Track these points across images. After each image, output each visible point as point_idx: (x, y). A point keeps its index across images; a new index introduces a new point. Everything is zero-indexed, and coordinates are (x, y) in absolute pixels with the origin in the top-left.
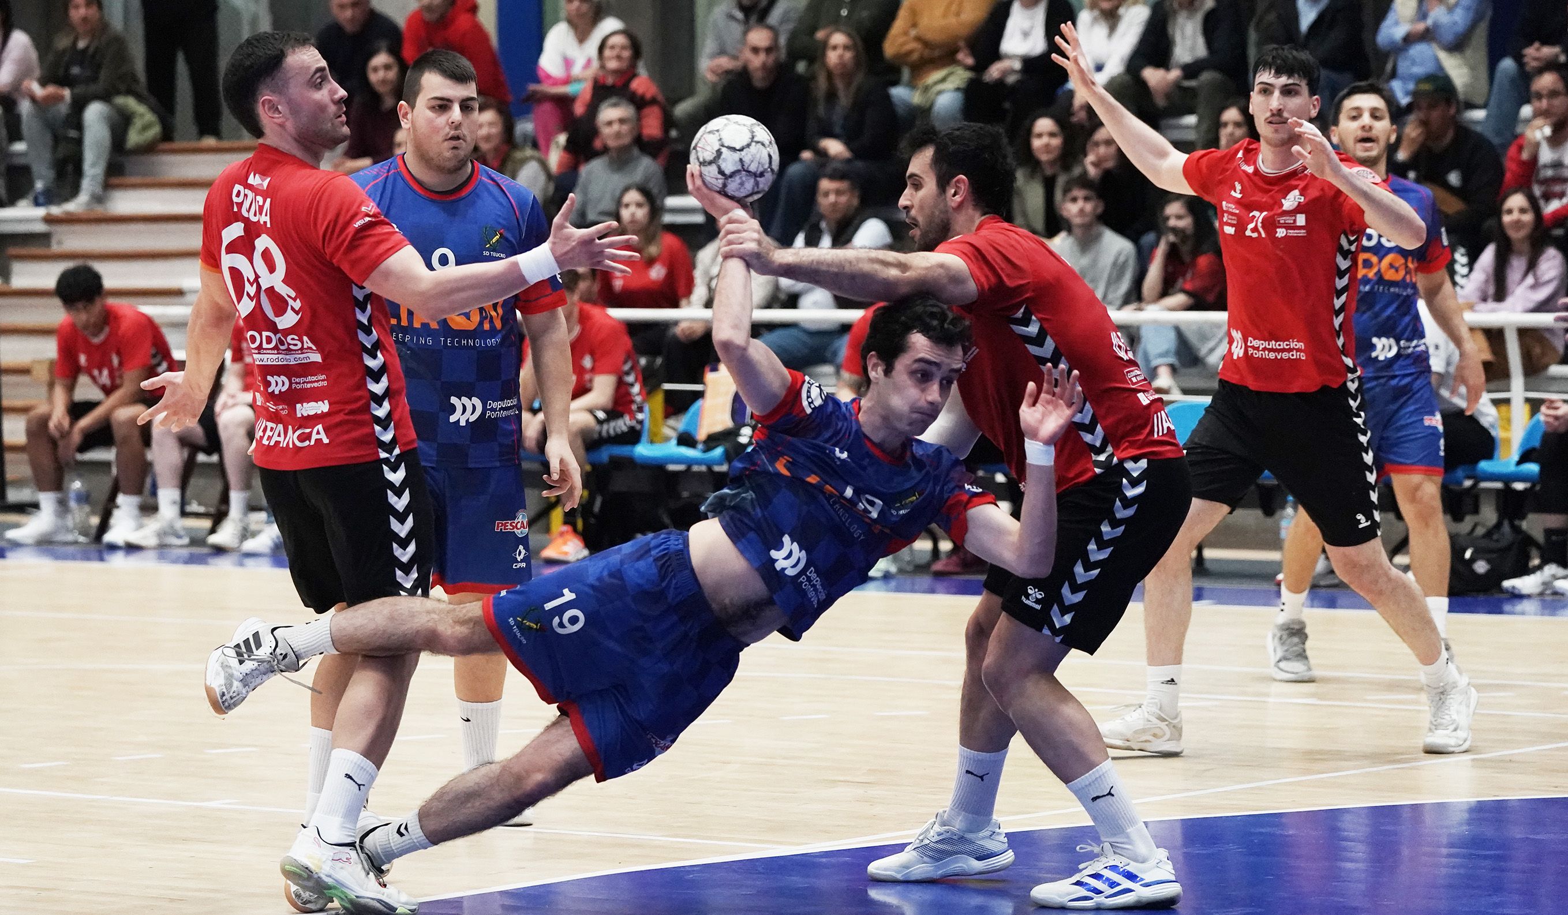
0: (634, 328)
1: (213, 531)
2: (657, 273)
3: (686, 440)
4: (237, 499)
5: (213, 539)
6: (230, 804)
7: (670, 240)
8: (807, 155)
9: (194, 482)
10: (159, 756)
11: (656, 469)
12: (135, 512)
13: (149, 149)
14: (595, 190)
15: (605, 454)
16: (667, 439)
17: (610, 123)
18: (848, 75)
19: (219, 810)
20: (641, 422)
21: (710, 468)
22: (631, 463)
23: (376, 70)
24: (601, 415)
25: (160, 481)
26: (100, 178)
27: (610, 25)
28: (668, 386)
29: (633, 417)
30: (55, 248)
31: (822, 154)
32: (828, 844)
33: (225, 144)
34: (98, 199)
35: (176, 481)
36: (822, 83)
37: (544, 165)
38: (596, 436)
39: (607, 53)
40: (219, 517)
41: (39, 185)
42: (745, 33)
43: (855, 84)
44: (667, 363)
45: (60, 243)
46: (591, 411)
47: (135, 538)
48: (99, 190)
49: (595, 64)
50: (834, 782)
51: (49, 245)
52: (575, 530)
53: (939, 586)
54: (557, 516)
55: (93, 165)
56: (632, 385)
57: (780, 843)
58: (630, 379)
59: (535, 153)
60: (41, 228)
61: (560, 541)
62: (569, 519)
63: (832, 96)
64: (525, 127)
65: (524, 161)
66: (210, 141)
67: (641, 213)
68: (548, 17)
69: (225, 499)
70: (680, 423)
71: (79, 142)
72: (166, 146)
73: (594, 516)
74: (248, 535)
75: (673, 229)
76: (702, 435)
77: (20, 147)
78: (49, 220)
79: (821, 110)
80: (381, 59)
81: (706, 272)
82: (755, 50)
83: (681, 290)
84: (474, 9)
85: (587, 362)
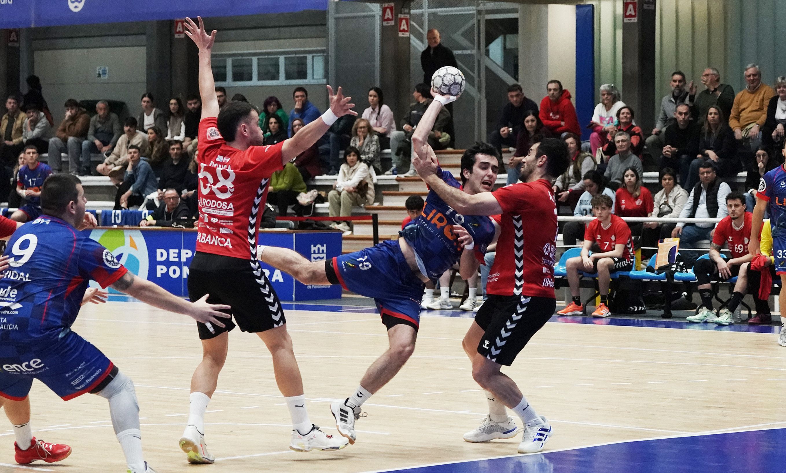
0: (630, 224)
1: (462, 303)
2: (639, 202)
3: (650, 269)
4: (471, 291)
5: (462, 307)
6: (468, 412)
7: (644, 189)
8: (699, 156)
9: (455, 284)
10: (441, 392)
11: (638, 280)
12: (432, 296)
14: (614, 169)
15: (618, 274)
16: (643, 269)
17: (619, 142)
18: (716, 126)
19: (466, 414)
20: (632, 262)
21: (659, 281)
22: (628, 277)
23: (528, 122)
24: (616, 259)
25: (441, 284)
27: (620, 104)
28: (642, 248)
29: (629, 260)
30: (401, 191)
31: (707, 156)
32: (706, 432)
33: (458, 150)
35: (448, 284)
36: (706, 128)
37: (594, 159)
38: (614, 267)
39: (621, 116)
40: (464, 298)
41: (394, 166)
42: (677, 107)
43: (719, 128)
44: (643, 238)
45: (402, 189)
46: (612, 257)
47: (431, 306)
49: (615, 119)
50: (709, 407)
51: (398, 190)
52: (605, 305)
53: (751, 328)
54: (598, 299)
56: (630, 249)
57: (688, 431)
58: (629, 246)
59: (590, 154)
60: (395, 183)
61: (599, 308)
62: (603, 300)
63: (710, 132)
64: (585, 144)
65: (586, 157)
66: (450, 149)
67: (633, 179)
68: (596, 101)
69: (467, 291)
70: (648, 262)
73: (613, 299)
74: (476, 305)
75: (646, 185)
76: (656, 268)
78: (398, 180)
79: (705, 138)
80: (530, 117)
81: (658, 203)
82: (681, 113)
83: (648, 210)
84: (569, 97)
85: (613, 238)
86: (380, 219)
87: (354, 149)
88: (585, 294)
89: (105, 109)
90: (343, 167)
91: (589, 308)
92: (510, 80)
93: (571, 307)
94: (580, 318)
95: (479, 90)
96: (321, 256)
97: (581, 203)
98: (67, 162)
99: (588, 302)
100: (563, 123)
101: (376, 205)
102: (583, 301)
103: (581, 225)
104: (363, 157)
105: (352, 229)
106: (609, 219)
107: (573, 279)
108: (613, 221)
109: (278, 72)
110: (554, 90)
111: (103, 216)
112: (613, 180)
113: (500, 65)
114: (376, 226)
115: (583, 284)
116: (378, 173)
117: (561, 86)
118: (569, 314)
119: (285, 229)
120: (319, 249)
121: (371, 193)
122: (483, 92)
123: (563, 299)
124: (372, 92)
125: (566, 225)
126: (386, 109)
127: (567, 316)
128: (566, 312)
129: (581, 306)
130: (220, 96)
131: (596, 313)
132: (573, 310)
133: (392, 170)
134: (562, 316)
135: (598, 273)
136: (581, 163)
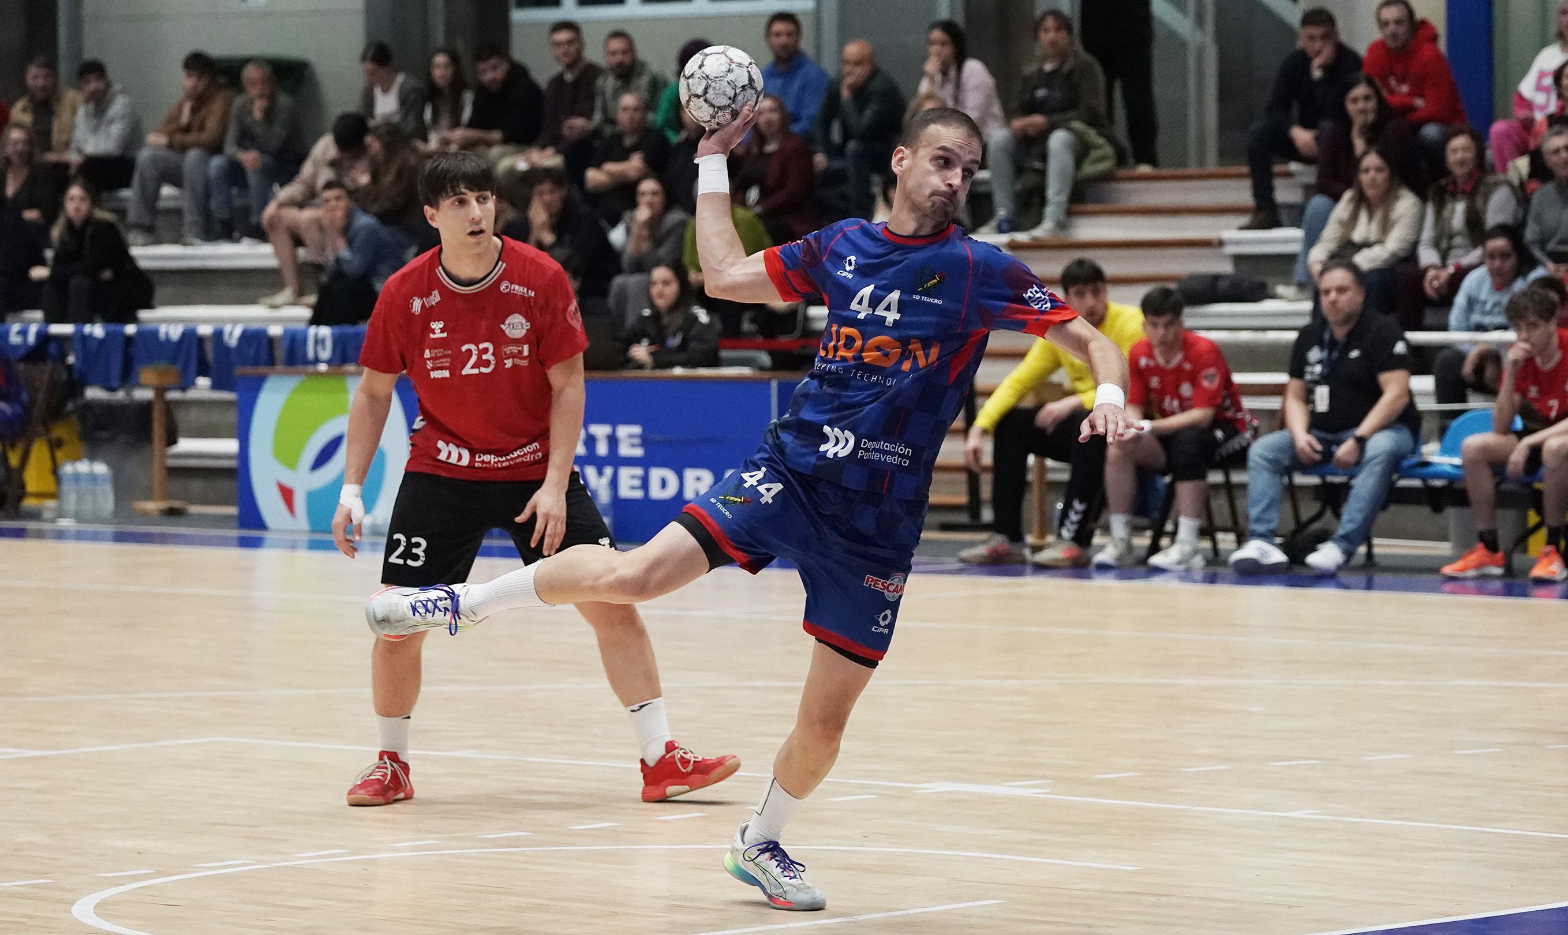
6: (1311, 814)
10: (1226, 767)
13: (1107, 177)
17: (1557, 151)
23: (1355, 100)
26: (1064, 206)
33: (1164, 172)
34: (1062, 226)
41: (1002, 213)
48: (1062, 218)
55: (1058, 193)
65: (1498, 184)
66: (1145, 169)
71: (1043, 173)
72: (1122, 172)
78: (1014, 246)
80: (1360, 90)
84: (1434, 38)
89: (263, 82)
91: (1517, 559)
93: (1473, 558)
94: (1498, 585)
95: (1200, 20)
98: (177, 212)
100: (1419, 102)
102: (1503, 542)
107: (1482, 486)
110: (1398, 22)
111: (286, 344)
115: (1502, 500)
117: (1411, 13)
118: (1471, 573)
119: (745, 371)
122: (1210, 25)
123: (1443, 538)
124: (937, 34)
125: (1441, 355)
126: (974, 70)
127: (1465, 579)
128: (1461, 570)
129: (1500, 555)
130: (570, 42)
131: (1538, 572)
132: (1478, 566)
133: (998, 222)
134: (1452, 579)
135: (1545, 472)
136: (1486, 199)
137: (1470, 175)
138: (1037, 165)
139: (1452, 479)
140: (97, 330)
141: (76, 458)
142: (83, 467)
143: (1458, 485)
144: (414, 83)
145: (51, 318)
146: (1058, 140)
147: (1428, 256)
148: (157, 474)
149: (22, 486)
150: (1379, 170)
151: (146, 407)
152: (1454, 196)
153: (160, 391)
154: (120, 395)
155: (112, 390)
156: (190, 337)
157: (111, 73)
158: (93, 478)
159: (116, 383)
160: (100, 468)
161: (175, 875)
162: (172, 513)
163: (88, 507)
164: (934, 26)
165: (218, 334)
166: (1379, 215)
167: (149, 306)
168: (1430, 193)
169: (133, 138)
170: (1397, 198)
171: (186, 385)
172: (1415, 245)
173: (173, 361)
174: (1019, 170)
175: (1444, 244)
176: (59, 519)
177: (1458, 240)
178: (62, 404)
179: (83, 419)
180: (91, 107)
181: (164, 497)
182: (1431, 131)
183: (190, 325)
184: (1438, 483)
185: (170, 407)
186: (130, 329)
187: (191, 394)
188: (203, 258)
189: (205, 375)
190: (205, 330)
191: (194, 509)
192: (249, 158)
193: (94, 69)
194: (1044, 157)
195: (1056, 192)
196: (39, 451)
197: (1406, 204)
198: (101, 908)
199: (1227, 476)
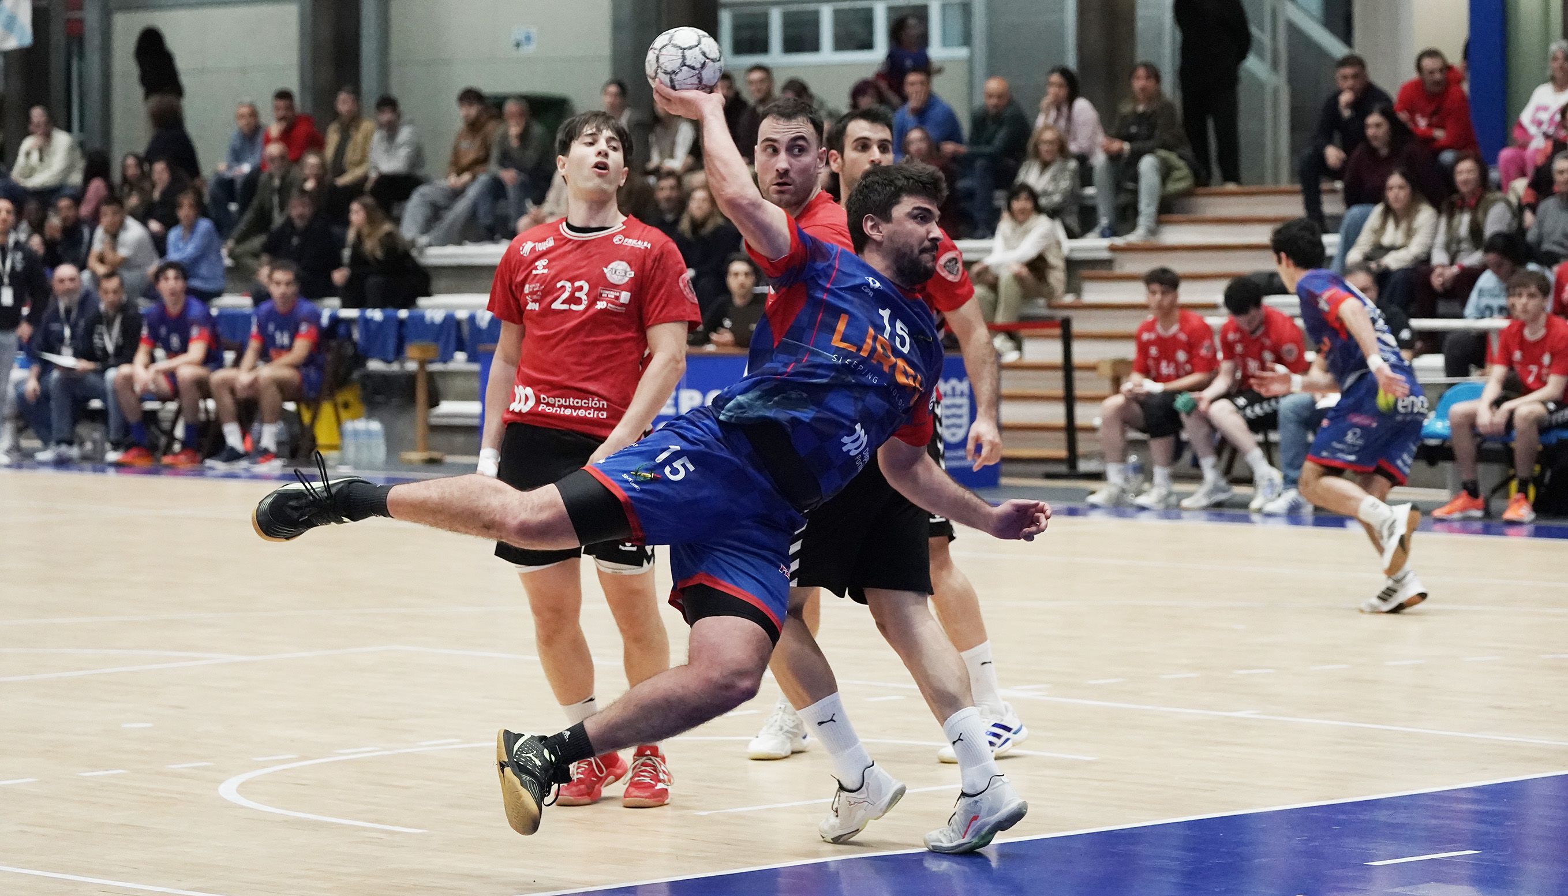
6: (1252, 714)
10: (1197, 675)
13: (1188, 193)
15: (1553, 438)
17: (1561, 172)
19: (1244, 718)
24: (1552, 406)
26: (1154, 217)
30: (1118, 271)
33: (1246, 189)
34: (1153, 232)
37: (1509, 205)
38: (1546, 423)
41: (1104, 221)
45: (1121, 267)
46: (1544, 403)
48: (1152, 225)
51: (1112, 269)
52: (1527, 498)
54: (1514, 485)
55: (1148, 205)
60: (1106, 255)
61: (1516, 506)
62: (1523, 489)
65: (1493, 202)
66: (1231, 187)
72: (1201, 190)
77: (1090, 191)
78: (1113, 249)
80: (1375, 118)
85: (1546, 359)
86: (1077, 327)
87: (1026, 188)
88: (1488, 475)
89: (521, 114)
90: (1005, 225)
91: (1496, 504)
92: (1337, 48)
93: (1459, 502)
94: (1478, 525)
95: (1275, 66)
96: (958, 401)
97: (1481, 293)
99: (1494, 491)
100: (1439, 134)
101: (1069, 299)
102: (1484, 490)
103: (1482, 338)
104: (1043, 201)
105: (1019, 348)
106: (1543, 319)
107: (1464, 446)
108: (1549, 325)
109: (870, 32)
110: (1433, 69)
112: (1547, 246)
113: (1315, 13)
114: (1067, 339)
116: (1071, 235)
117: (1444, 62)
118: (1456, 516)
120: (953, 389)
121: (1057, 277)
122: (1283, 71)
123: (1443, 486)
124: (1056, 78)
125: (1449, 337)
126: (1083, 107)
127: (1451, 521)
128: (1449, 513)
129: (1480, 501)
130: (761, 81)
131: (1509, 515)
132: (1464, 509)
133: (1101, 229)
134: (1441, 520)
135: (1515, 433)
136: (1485, 214)
137: (1473, 192)
138: (1130, 185)
139: (1444, 438)
140: (376, 315)
141: (355, 417)
142: (361, 424)
143: (1448, 444)
144: (638, 116)
145: (345, 305)
146: (1148, 165)
147: (1439, 257)
148: (420, 430)
149: (313, 439)
150: (1401, 187)
151: (411, 378)
152: (1462, 209)
153: (423, 363)
154: (395, 367)
155: (388, 362)
156: (451, 322)
157: (403, 106)
158: (369, 433)
159: (391, 356)
160: (375, 426)
161: (314, 759)
162: (432, 462)
163: (365, 456)
164: (1053, 71)
165: (472, 319)
166: (1403, 225)
167: (428, 294)
168: (1444, 206)
169: (417, 157)
170: (1417, 211)
171: (446, 358)
172: (1430, 248)
173: (436, 340)
174: (1118, 187)
175: (1454, 247)
176: (340, 466)
177: (1464, 246)
178: (349, 373)
179: (364, 387)
180: (384, 133)
181: (428, 448)
182: (1447, 156)
183: (450, 311)
184: (1432, 442)
185: (431, 376)
186: (403, 314)
187: (451, 366)
188: (469, 256)
189: (461, 350)
190: (462, 315)
191: (449, 459)
192: (509, 176)
193: (387, 103)
194: (1135, 178)
195: (1147, 207)
196: (327, 410)
197: (1426, 215)
198: (243, 789)
199: (1266, 436)
